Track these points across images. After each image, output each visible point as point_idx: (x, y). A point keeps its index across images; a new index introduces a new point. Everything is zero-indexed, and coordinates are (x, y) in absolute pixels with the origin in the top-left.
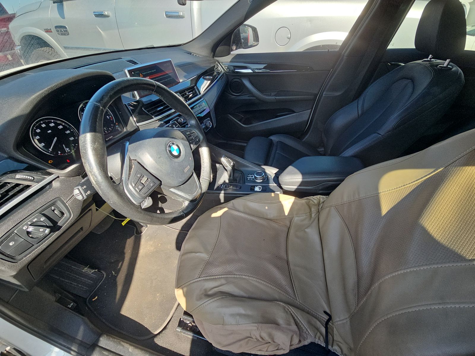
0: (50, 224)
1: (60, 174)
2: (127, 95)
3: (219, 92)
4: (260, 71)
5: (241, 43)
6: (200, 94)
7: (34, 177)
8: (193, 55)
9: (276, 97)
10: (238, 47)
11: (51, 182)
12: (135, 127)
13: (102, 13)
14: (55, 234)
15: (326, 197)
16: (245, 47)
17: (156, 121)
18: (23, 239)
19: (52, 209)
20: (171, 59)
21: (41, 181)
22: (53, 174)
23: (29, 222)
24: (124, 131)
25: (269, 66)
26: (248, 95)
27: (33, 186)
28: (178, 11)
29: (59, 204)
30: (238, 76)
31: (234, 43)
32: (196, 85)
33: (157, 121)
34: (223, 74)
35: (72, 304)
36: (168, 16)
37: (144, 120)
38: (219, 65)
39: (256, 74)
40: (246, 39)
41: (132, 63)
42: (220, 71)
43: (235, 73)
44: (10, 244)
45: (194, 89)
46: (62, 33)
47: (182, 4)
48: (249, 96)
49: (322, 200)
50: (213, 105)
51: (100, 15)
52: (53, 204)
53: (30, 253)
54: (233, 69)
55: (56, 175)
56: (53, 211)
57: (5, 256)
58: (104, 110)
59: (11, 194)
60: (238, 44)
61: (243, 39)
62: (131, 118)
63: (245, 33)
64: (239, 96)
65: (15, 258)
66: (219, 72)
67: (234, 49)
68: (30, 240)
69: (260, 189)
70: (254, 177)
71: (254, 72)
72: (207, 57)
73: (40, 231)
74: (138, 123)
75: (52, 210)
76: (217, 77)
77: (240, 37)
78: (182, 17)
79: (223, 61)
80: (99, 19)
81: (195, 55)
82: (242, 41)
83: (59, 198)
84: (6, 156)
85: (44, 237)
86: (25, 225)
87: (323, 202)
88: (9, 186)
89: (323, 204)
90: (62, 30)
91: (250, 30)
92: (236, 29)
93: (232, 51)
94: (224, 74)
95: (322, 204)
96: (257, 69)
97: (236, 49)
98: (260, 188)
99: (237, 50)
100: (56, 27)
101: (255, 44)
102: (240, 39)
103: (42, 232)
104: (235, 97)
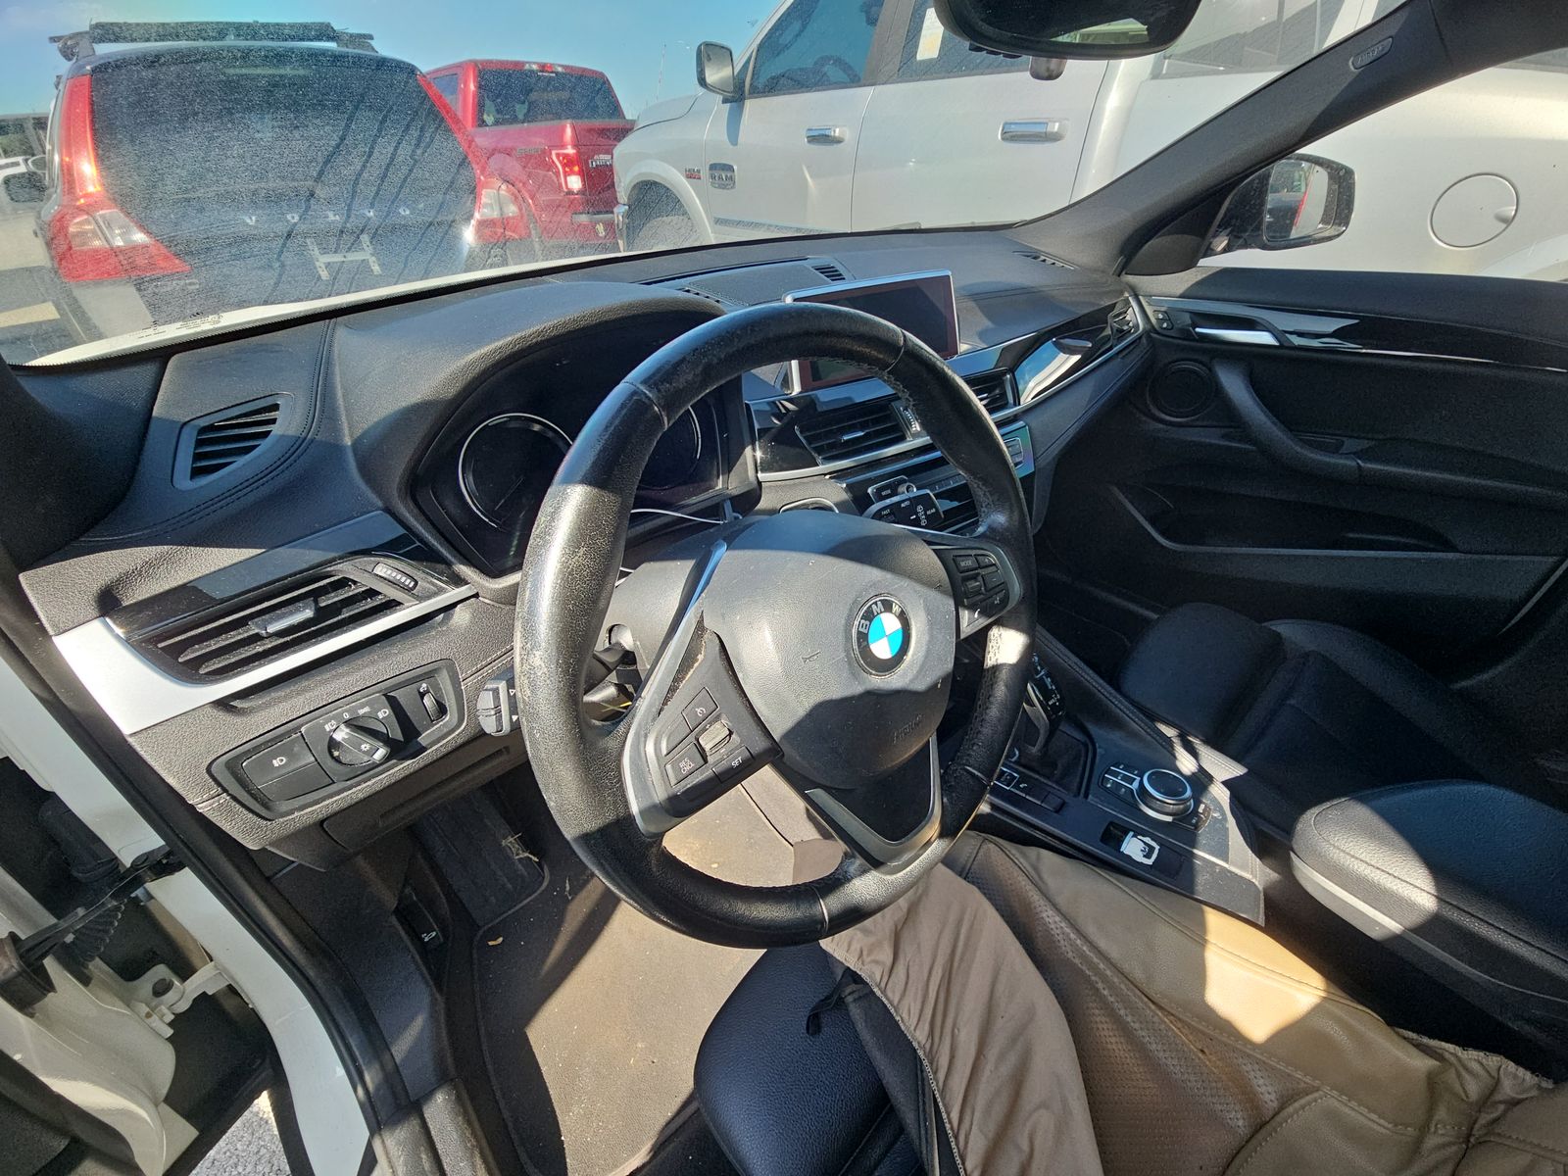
0: (397, 733)
1: (482, 587)
2: (768, 373)
3: (1098, 405)
4: (1315, 343)
5: (1258, 228)
6: (1017, 401)
7: (418, 579)
8: (1044, 261)
9: (1363, 461)
10: (1241, 241)
11: (454, 605)
12: (751, 483)
13: (827, 132)
14: (402, 766)
15: (1539, 1087)
16: (1276, 244)
17: (825, 475)
18: (313, 759)
19: (421, 690)
20: (950, 273)
21: (429, 597)
22: (467, 583)
23: (346, 711)
24: (717, 488)
25: (1366, 330)
26: (1224, 431)
27: (406, 604)
28: (1044, 121)
29: (444, 680)
30: (1205, 351)
31: (1223, 225)
32: (1012, 371)
33: (827, 477)
34: (1140, 338)
35: (434, 934)
36: (1010, 136)
37: (785, 466)
38: (1133, 303)
39: (1292, 353)
40: (1289, 214)
41: (827, 276)
42: (1131, 324)
43: (1194, 340)
44: (274, 761)
45: (1002, 385)
46: (721, 182)
47: (1046, 74)
48: (1224, 437)
49: (1508, 1089)
50: (1056, 449)
51: (821, 138)
52: (429, 675)
53: (316, 802)
54: (1190, 322)
55: (470, 588)
56: (422, 695)
57: (249, 792)
58: (666, 419)
59: (346, 614)
60: (1245, 231)
61: (1270, 212)
62: (748, 450)
63: (1291, 189)
64: (1180, 425)
65: (271, 804)
66: (1125, 328)
67: (1220, 249)
68: (329, 763)
69: (1148, 856)
70: (1135, 786)
71: (1281, 346)
72: (1095, 270)
73: (360, 750)
74: (763, 471)
75: (419, 692)
76: (1111, 348)
77: (1263, 203)
78: (1054, 138)
79: (1155, 291)
80: (815, 148)
81: (1049, 261)
82: (1268, 218)
83: (449, 664)
84: (380, 504)
85: (367, 768)
86: (333, 718)
87: (1514, 1103)
88: (353, 591)
89: (1505, 1112)
90: (722, 173)
91: (1319, 180)
92: (1257, 171)
93: (1205, 256)
94: (1144, 340)
95: (1502, 1107)
96: (1301, 334)
97: (1227, 249)
98: (1152, 849)
99: (1229, 251)
100: (713, 167)
101: (1327, 234)
102: (1260, 214)
103: (364, 752)
104: (1161, 426)
